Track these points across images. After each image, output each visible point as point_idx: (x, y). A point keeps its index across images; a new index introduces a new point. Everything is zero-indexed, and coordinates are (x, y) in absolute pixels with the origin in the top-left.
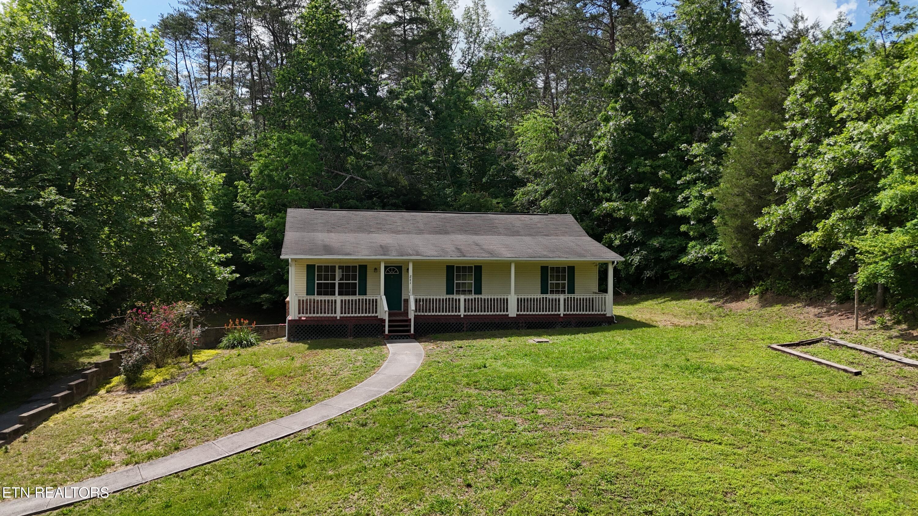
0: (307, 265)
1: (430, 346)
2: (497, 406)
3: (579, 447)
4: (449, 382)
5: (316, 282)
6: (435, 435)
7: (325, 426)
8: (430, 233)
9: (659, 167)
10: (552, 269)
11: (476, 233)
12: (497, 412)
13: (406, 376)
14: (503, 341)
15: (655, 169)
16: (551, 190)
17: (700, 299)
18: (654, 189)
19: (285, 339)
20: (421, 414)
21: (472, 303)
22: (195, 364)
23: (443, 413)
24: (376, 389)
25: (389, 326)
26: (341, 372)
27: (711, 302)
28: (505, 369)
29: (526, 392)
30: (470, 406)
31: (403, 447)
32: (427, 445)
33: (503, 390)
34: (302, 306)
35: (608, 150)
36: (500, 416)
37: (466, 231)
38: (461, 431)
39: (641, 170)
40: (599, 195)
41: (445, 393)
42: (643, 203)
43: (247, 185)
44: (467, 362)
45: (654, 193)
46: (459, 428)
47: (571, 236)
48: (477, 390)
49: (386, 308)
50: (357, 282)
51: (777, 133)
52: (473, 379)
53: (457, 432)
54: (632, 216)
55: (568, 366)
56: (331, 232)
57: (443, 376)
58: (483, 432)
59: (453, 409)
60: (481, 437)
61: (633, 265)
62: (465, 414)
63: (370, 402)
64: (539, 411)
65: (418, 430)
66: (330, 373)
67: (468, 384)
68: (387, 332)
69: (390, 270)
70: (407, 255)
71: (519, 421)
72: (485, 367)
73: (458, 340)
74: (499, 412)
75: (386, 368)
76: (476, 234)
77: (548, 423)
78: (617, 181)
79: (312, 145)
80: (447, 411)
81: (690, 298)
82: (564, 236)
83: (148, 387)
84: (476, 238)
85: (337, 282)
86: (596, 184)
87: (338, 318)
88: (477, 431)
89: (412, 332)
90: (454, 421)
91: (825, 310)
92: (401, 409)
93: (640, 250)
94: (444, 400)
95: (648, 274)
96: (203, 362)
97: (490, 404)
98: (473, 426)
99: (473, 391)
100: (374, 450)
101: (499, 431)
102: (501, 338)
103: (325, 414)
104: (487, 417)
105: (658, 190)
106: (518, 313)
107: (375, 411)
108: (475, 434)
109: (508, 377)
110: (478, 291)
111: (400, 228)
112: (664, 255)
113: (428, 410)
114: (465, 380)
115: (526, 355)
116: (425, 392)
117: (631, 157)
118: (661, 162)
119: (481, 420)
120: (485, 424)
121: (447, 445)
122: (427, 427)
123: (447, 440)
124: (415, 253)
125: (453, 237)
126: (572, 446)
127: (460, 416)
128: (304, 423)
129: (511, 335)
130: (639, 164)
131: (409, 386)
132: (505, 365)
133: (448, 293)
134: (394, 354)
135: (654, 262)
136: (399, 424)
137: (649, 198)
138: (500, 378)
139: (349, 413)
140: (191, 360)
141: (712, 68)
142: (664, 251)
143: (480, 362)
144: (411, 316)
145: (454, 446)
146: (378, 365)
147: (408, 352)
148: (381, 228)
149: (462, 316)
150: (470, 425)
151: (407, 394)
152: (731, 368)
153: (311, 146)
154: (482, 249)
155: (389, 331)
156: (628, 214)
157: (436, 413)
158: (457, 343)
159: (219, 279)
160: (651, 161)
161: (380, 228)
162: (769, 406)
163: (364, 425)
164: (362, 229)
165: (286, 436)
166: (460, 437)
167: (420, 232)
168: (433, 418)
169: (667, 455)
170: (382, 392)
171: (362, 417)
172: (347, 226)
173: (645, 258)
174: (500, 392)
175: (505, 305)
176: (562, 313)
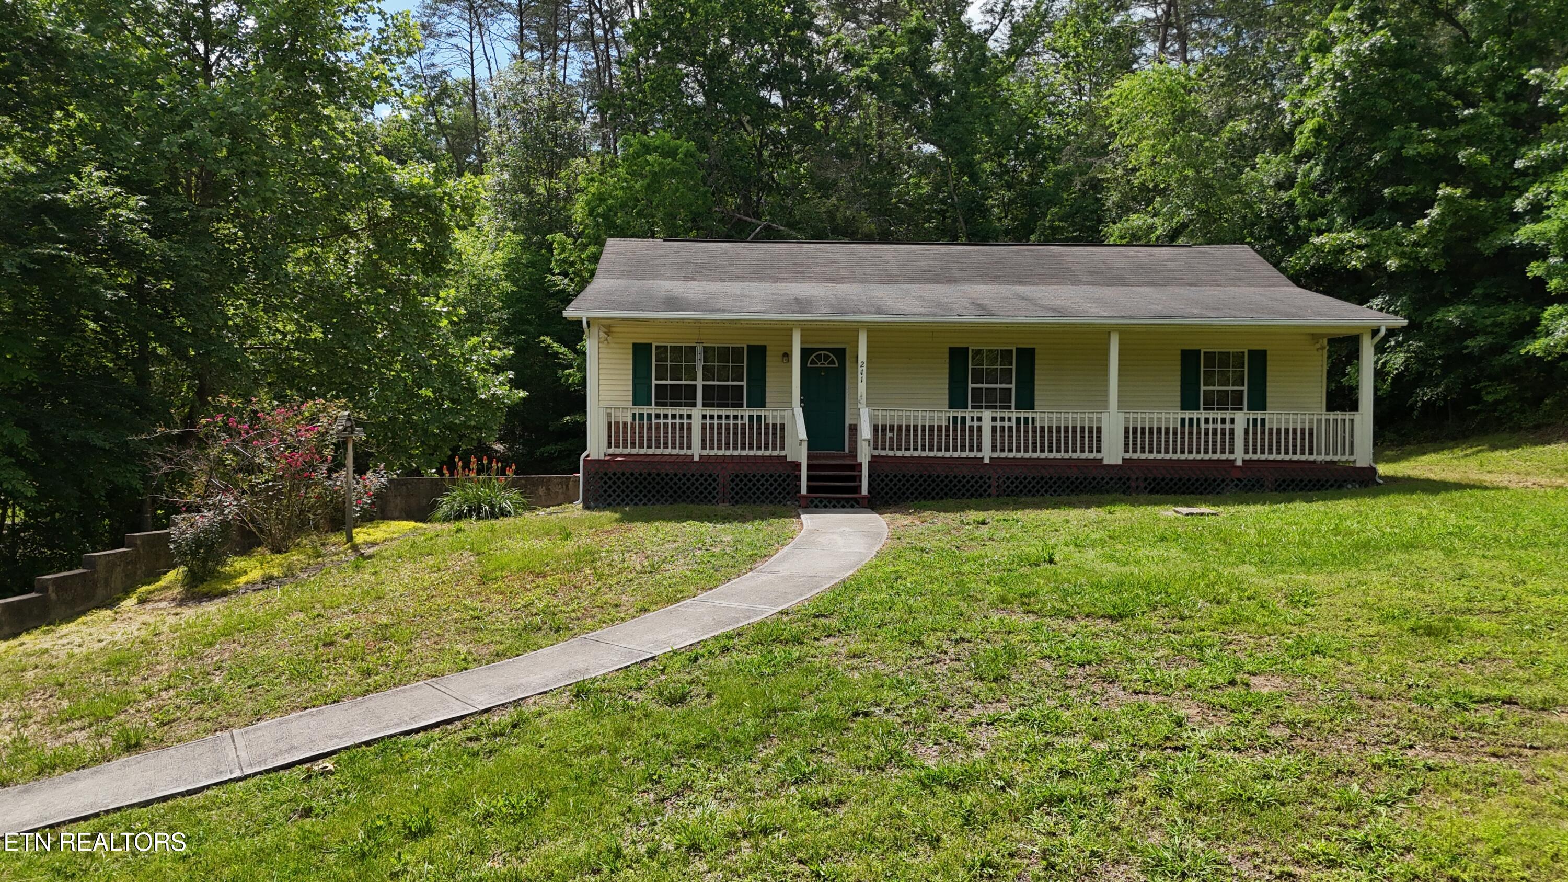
0: (635, 345)
1: (903, 520)
2: (1102, 661)
4: (950, 594)
5: (654, 382)
6: (893, 744)
7: (565, 698)
8: (913, 280)
9: (1457, 142)
10: (1210, 356)
11: (1020, 281)
12: (1104, 678)
13: (832, 578)
14: (1093, 513)
15: (1448, 146)
16: (1183, 226)
18: (1449, 190)
19: (579, 504)
20: (857, 675)
21: (1010, 436)
22: (355, 548)
23: (926, 675)
24: (743, 606)
25: (810, 478)
26: (669, 567)
28: (1112, 567)
29: (1188, 624)
30: (1011, 655)
31: (769, 780)
32: (858, 777)
33: (1112, 618)
34: (614, 431)
35: (1328, 114)
36: (1114, 691)
37: (996, 277)
38: (983, 736)
39: (1410, 151)
40: (1298, 228)
41: (935, 621)
42: (1420, 223)
43: (570, 240)
44: (998, 552)
45: (1449, 199)
46: (974, 724)
47: (1250, 285)
48: (1032, 617)
49: (803, 435)
50: (744, 383)
52: (1021, 587)
53: (970, 737)
54: (1387, 258)
55: (1303, 563)
56: (693, 279)
57: (932, 580)
58: (1059, 742)
59: (957, 665)
60: (1055, 760)
61: (1388, 374)
62: (995, 680)
63: (716, 638)
64: (1253, 680)
65: (832, 724)
66: (639, 568)
67: (1003, 600)
68: (804, 491)
69: (819, 357)
70: (855, 313)
71: (1188, 710)
72: (1051, 561)
73: (976, 510)
74: (1111, 680)
75: (781, 561)
76: (1021, 283)
77: (1307, 724)
78: (1344, 191)
79: (688, 154)
80: (938, 669)
82: (1235, 285)
83: (225, 593)
84: (1020, 289)
85: (699, 383)
86: (1291, 202)
87: (696, 458)
88: (1040, 739)
89: (865, 491)
90: (960, 700)
92: (800, 660)
93: (1404, 341)
94: (931, 641)
95: (1426, 394)
96: (374, 544)
97: (1078, 655)
98: (1023, 719)
99: (1019, 619)
100: (675, 783)
101: (1121, 742)
102: (1088, 507)
103: (581, 666)
104: (1073, 693)
105: (1459, 192)
106: (1127, 456)
107: (722, 662)
108: (1034, 748)
109: (1119, 586)
110: (1027, 402)
111: (844, 273)
112: (1475, 344)
113: (880, 666)
114: (995, 591)
115: (1163, 539)
116: (877, 617)
117: (1383, 125)
118: (1462, 129)
119: (1052, 703)
120: (1066, 715)
121: (930, 782)
122: (866, 714)
123: (930, 763)
124: (873, 310)
125: (966, 287)
127: (978, 687)
128: (511, 689)
129: (1113, 502)
130: (1406, 139)
131: (835, 601)
132: (1112, 558)
133: (952, 406)
134: (811, 532)
135: (1442, 367)
136: (779, 701)
137: (1435, 212)
138: (1099, 586)
139: (651, 663)
140: (350, 538)
142: (1473, 335)
143: (1033, 549)
144: (864, 456)
145: (953, 787)
146: (764, 552)
147: (847, 529)
148: (802, 273)
149: (987, 461)
150: (1013, 716)
151: (827, 621)
153: (686, 155)
155: (810, 489)
156: (1378, 254)
157: (901, 675)
158: (973, 515)
159: (483, 397)
160: (1436, 129)
161: (799, 273)
163: (677, 700)
164: (758, 274)
165: (437, 725)
166: (977, 755)
167: (890, 279)
168: (892, 687)
170: (756, 613)
171: (678, 678)
172: (730, 269)
173: (1419, 356)
174: (1103, 624)
175: (1093, 437)
176: (1239, 457)
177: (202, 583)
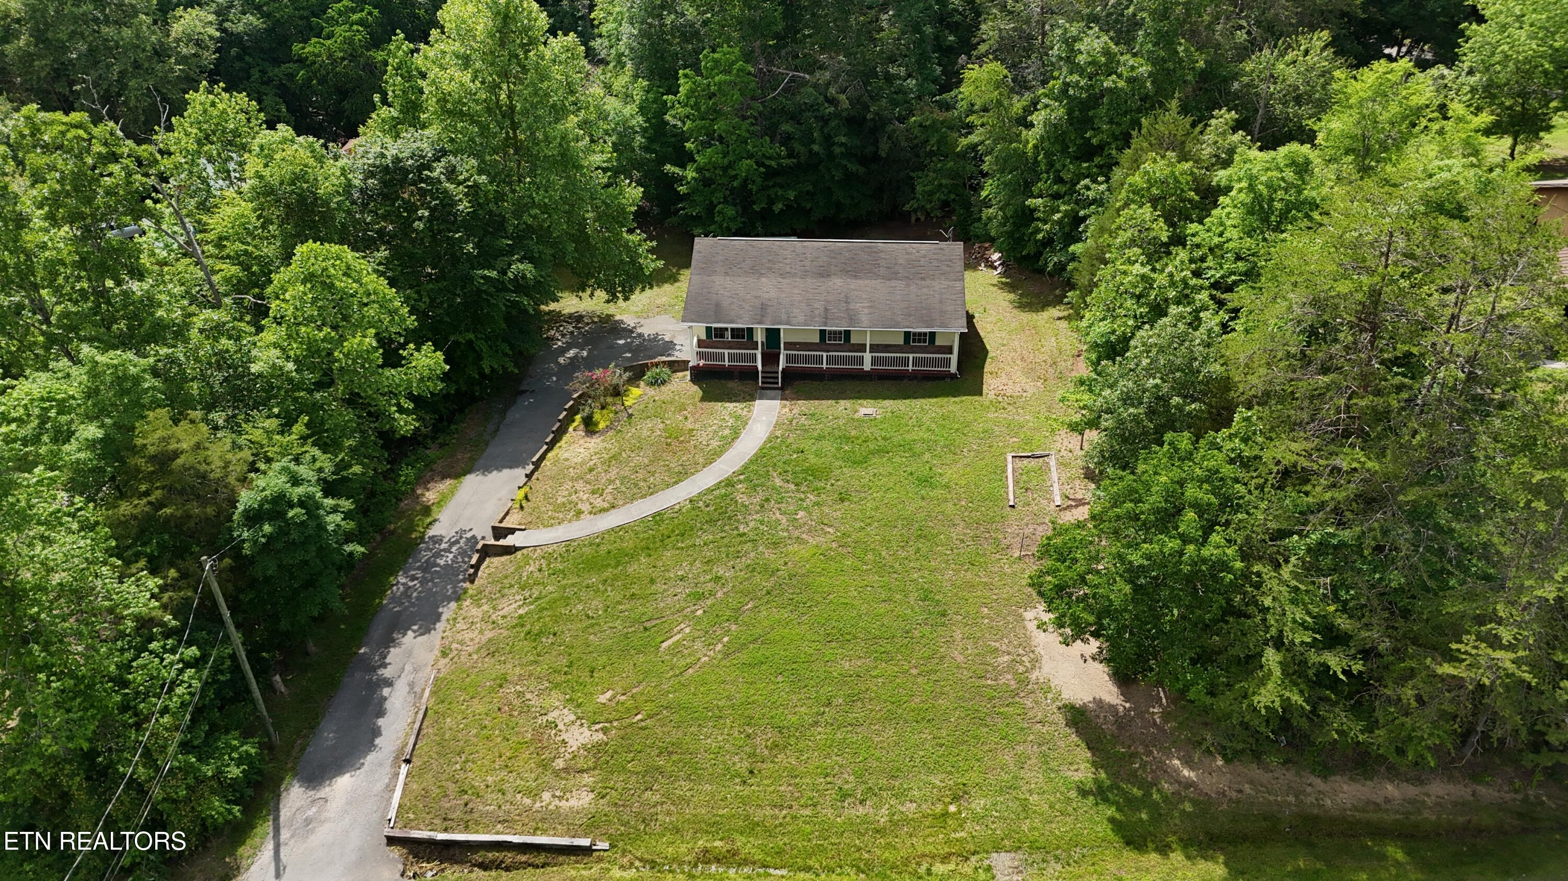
1: (786, 408)
13: (749, 454)
21: (833, 358)
22: (625, 408)
25: (762, 379)
34: (700, 355)
47: (946, 279)
56: (728, 274)
70: (779, 323)
71: (784, 521)
83: (597, 432)
87: (727, 366)
89: (780, 384)
92: (732, 494)
96: (630, 407)
106: (872, 368)
116: (752, 477)
124: (786, 319)
131: (746, 468)
134: (754, 420)
139: (704, 492)
140: (623, 403)
146: (737, 436)
147: (765, 418)
149: (824, 369)
154: (847, 310)
155: (762, 383)
158: (807, 405)
164: (753, 270)
171: (708, 497)
172: (743, 265)
175: (861, 361)
176: (910, 368)
177: (590, 426)
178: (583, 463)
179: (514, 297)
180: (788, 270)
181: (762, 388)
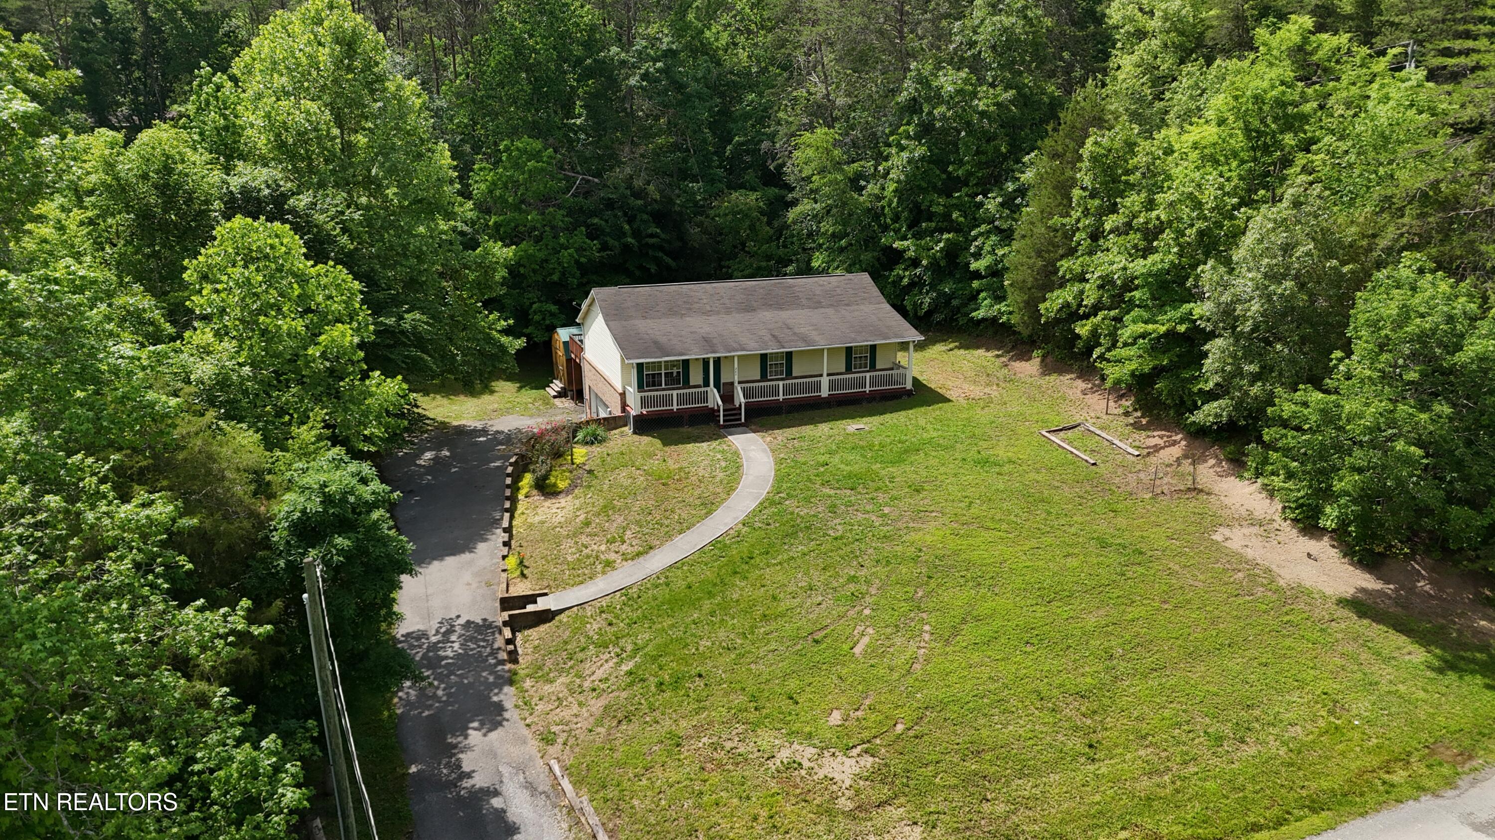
1: (767, 437)
3: (917, 537)
5: (645, 373)
8: (738, 311)
11: (780, 307)
13: (770, 476)
14: (825, 428)
15: (949, 209)
17: (988, 350)
21: (788, 388)
24: (755, 491)
25: (724, 415)
27: (998, 356)
29: (869, 491)
33: (851, 489)
34: (644, 401)
37: (771, 305)
47: (870, 304)
48: (832, 490)
49: (720, 401)
50: (681, 370)
51: (1064, 221)
52: (824, 478)
56: (645, 318)
63: (759, 504)
64: (884, 509)
67: (822, 484)
68: (724, 422)
70: (734, 350)
71: (874, 518)
72: (827, 464)
76: (781, 309)
81: (978, 348)
82: (864, 304)
84: (783, 315)
85: (663, 372)
86: (883, 208)
87: (678, 410)
89: (744, 421)
91: (1090, 386)
97: (848, 504)
99: (829, 491)
102: (821, 423)
105: (951, 236)
106: (831, 391)
109: (850, 476)
110: (789, 369)
112: (955, 302)
124: (739, 347)
126: (913, 536)
133: (761, 374)
134: (744, 450)
137: (942, 245)
141: (1012, 102)
144: (741, 406)
147: (754, 447)
148: (690, 309)
149: (781, 400)
151: (781, 495)
152: (1010, 461)
154: (795, 334)
155: (726, 421)
162: (1031, 499)
167: (729, 311)
169: (971, 541)
170: (761, 494)
171: (762, 517)
173: (935, 302)
175: (818, 386)
176: (868, 389)
177: (544, 488)
178: (568, 522)
179: (415, 352)
180: (708, 308)
181: (724, 427)
